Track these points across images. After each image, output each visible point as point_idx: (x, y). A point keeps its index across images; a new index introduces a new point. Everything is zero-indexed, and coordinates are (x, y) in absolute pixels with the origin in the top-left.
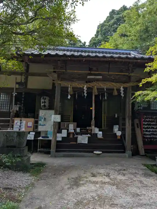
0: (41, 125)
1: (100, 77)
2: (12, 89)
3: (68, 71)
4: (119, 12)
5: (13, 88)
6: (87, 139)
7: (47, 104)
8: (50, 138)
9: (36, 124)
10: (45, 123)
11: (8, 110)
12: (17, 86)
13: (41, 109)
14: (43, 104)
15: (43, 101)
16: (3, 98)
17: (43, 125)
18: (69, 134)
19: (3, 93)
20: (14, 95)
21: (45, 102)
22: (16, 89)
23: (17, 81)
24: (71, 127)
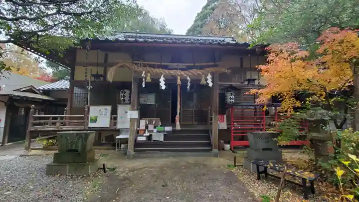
5: (88, 81)
6: (163, 137)
7: (127, 99)
9: (115, 121)
12: (93, 78)
13: (120, 103)
14: (123, 98)
15: (122, 94)
16: (77, 92)
19: (76, 87)
20: (89, 89)
21: (124, 96)
22: (91, 82)
23: (93, 73)
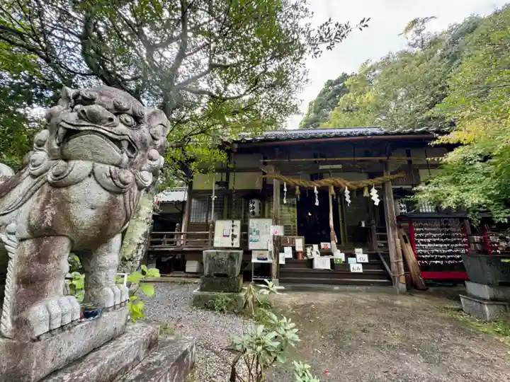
0: (251, 241)
1: (339, 166)
2: (210, 191)
3: (293, 160)
4: (337, 82)
5: (212, 190)
7: (256, 210)
8: (269, 261)
10: (258, 237)
11: (205, 221)
13: (250, 217)
14: (252, 210)
15: (251, 205)
17: (255, 241)
18: (295, 253)
20: (213, 199)
21: (253, 208)
22: (216, 191)
24: (299, 243)
